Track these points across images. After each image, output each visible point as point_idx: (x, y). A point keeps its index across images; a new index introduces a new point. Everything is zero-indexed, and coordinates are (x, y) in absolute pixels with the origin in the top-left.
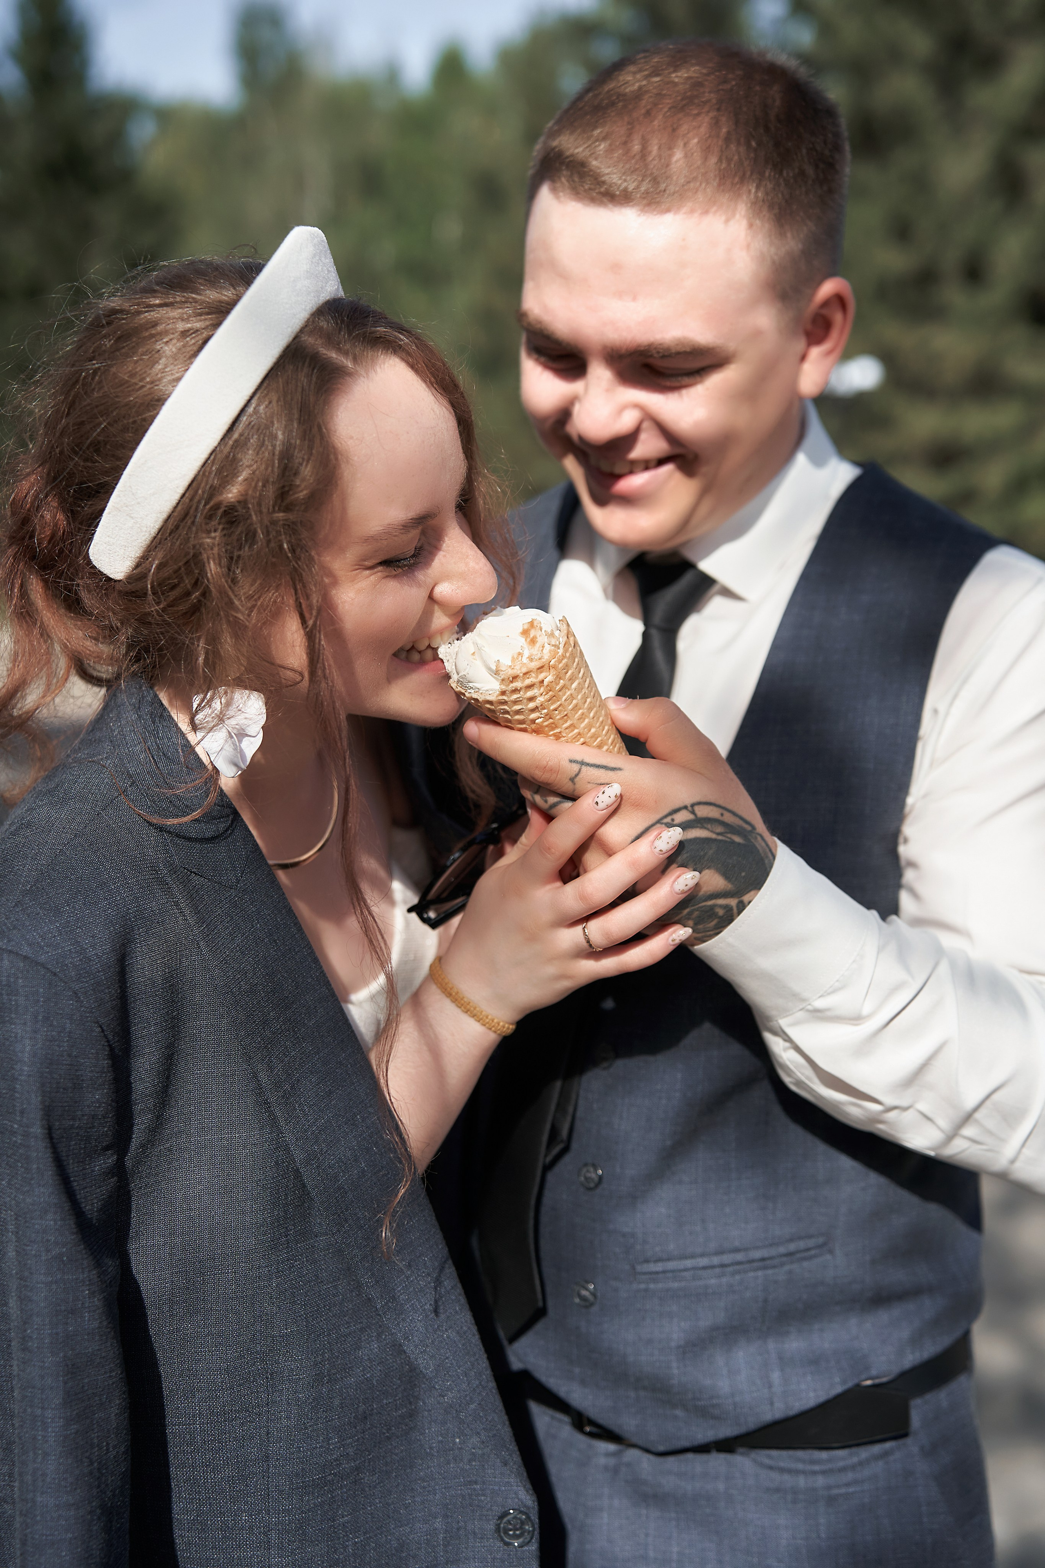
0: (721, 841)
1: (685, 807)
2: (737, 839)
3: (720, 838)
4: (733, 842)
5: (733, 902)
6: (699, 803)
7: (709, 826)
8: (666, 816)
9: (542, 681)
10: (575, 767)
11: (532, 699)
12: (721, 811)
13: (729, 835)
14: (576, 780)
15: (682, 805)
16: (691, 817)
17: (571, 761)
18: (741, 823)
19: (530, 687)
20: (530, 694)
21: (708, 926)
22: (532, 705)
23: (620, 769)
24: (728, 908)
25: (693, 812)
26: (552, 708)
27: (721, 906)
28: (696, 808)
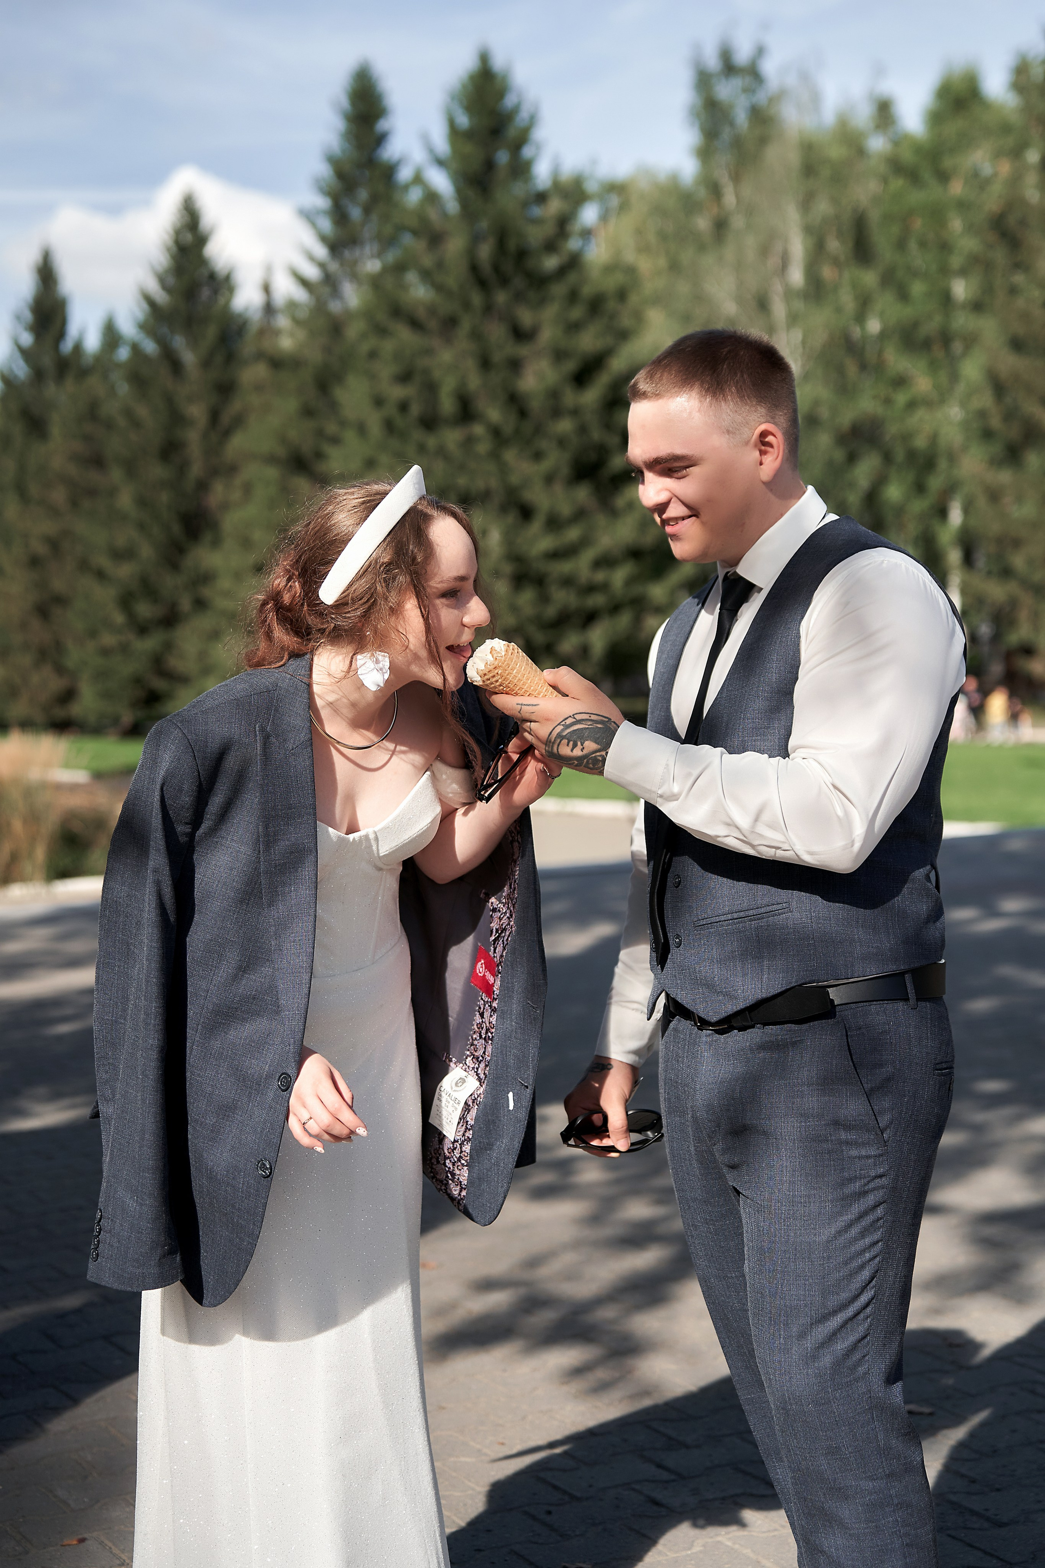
0: (591, 728)
1: (570, 716)
2: (599, 726)
3: (590, 726)
4: (597, 727)
5: (604, 753)
6: (576, 714)
7: (584, 723)
8: (562, 722)
9: (498, 673)
10: (519, 707)
11: (497, 681)
12: (589, 715)
13: (595, 725)
14: (521, 712)
15: (569, 716)
16: (575, 720)
17: (517, 704)
18: (602, 718)
19: (494, 676)
20: (494, 679)
21: (599, 766)
22: (498, 684)
23: (538, 705)
24: (602, 756)
25: (574, 718)
26: (507, 683)
27: (599, 756)
28: (575, 716)
